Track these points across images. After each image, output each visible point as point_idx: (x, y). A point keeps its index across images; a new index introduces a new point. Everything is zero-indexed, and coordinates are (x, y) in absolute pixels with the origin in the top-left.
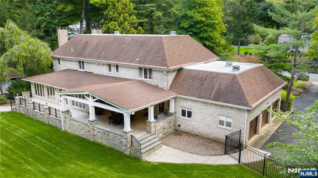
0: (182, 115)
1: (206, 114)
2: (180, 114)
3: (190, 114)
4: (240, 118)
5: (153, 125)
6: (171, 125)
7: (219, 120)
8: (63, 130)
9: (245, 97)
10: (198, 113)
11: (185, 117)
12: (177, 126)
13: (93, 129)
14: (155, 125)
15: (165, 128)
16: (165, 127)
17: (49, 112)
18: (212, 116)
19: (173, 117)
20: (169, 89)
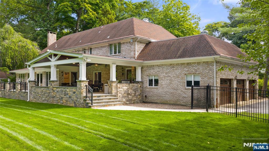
0: (149, 85)
1: (173, 76)
2: (147, 84)
3: (157, 82)
4: (209, 72)
5: (114, 85)
6: (137, 94)
7: (187, 81)
8: (28, 101)
9: (212, 48)
10: (165, 78)
11: (152, 87)
12: (144, 98)
13: (53, 90)
14: (117, 85)
15: (128, 94)
16: (129, 92)
17: (20, 88)
18: (179, 78)
19: (139, 86)
20: (136, 58)
